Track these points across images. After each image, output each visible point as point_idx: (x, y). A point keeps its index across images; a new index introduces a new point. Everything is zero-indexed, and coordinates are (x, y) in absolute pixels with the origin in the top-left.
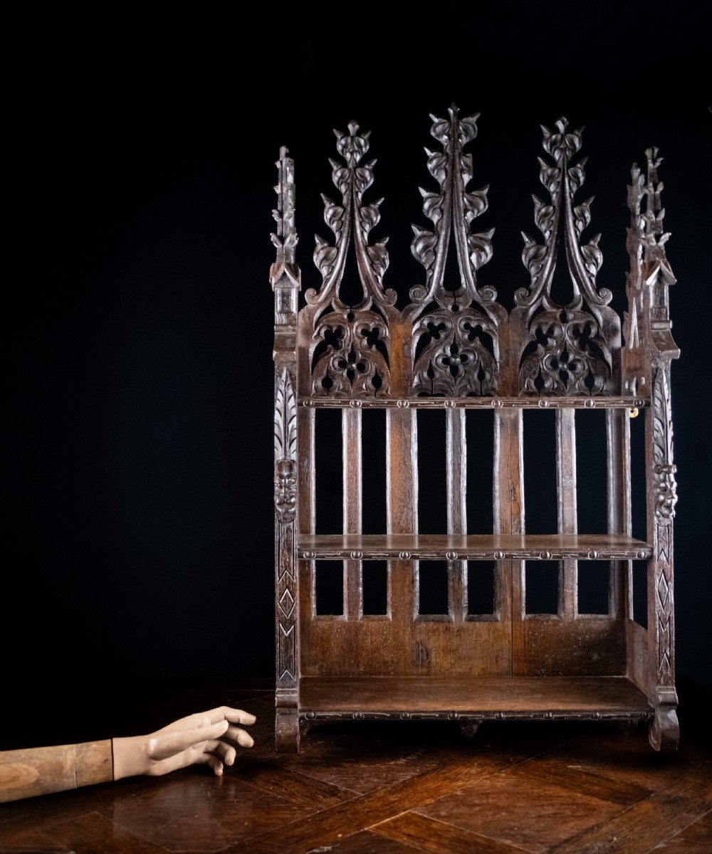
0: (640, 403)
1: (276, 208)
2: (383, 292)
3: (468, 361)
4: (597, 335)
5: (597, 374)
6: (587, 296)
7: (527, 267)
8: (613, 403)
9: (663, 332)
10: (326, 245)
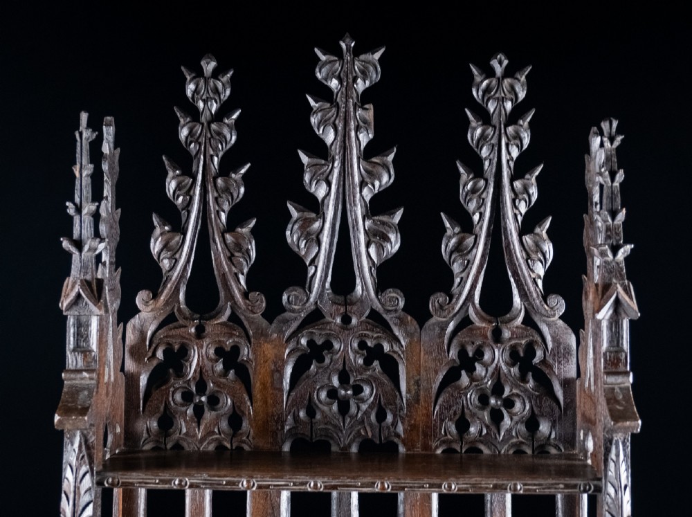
0: (588, 487)
1: (72, 201)
2: (245, 295)
3: (363, 394)
4: (544, 362)
5: (542, 415)
6: (530, 304)
7: (448, 262)
8: (549, 488)
9: (620, 388)
10: (166, 228)
